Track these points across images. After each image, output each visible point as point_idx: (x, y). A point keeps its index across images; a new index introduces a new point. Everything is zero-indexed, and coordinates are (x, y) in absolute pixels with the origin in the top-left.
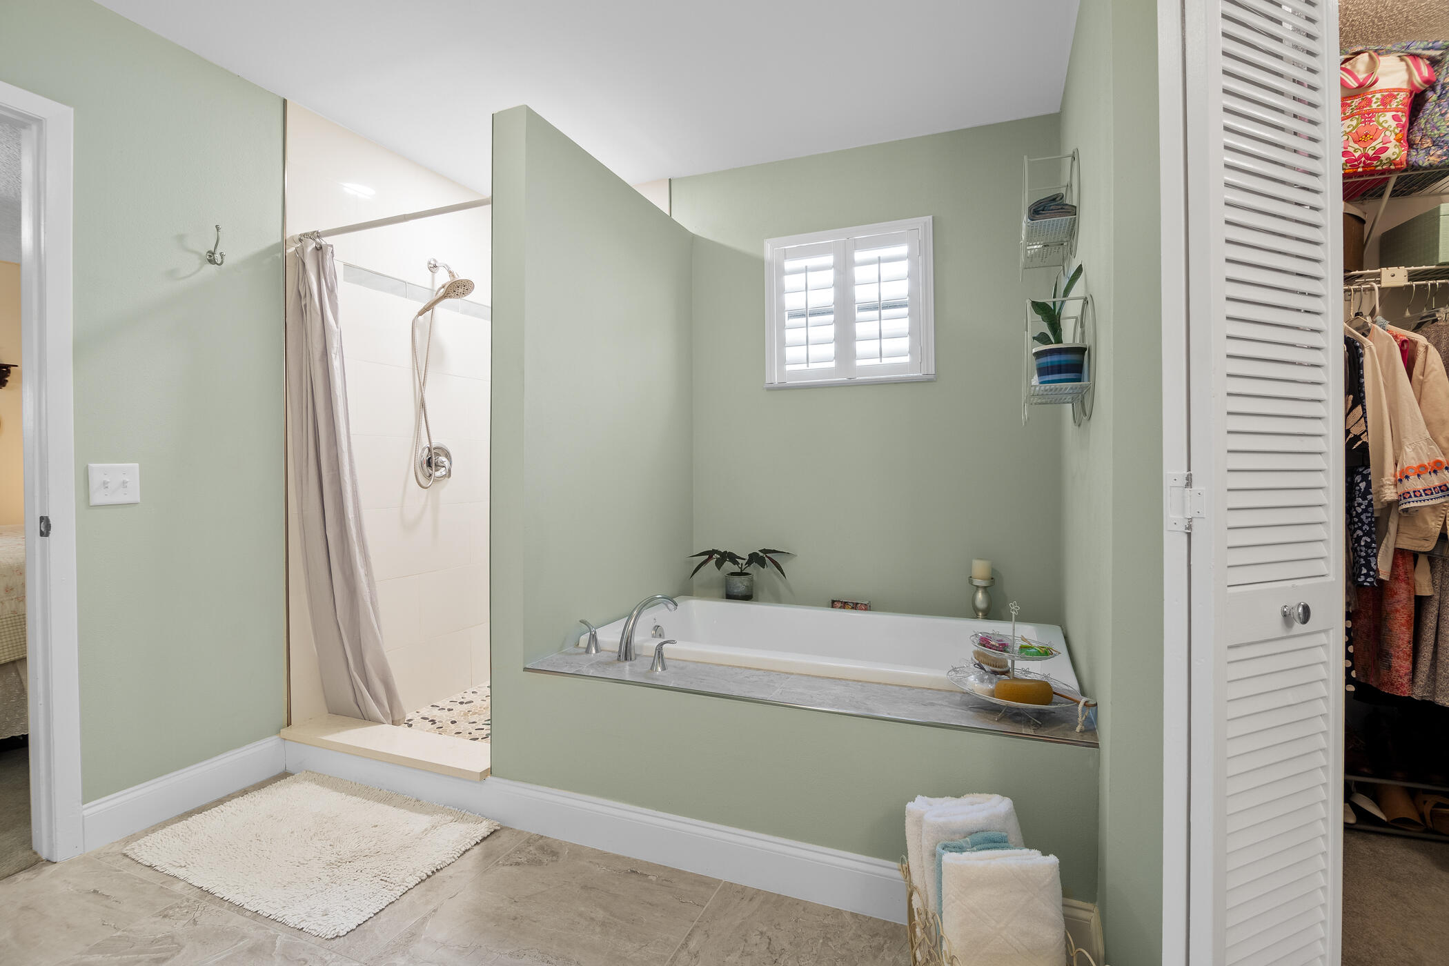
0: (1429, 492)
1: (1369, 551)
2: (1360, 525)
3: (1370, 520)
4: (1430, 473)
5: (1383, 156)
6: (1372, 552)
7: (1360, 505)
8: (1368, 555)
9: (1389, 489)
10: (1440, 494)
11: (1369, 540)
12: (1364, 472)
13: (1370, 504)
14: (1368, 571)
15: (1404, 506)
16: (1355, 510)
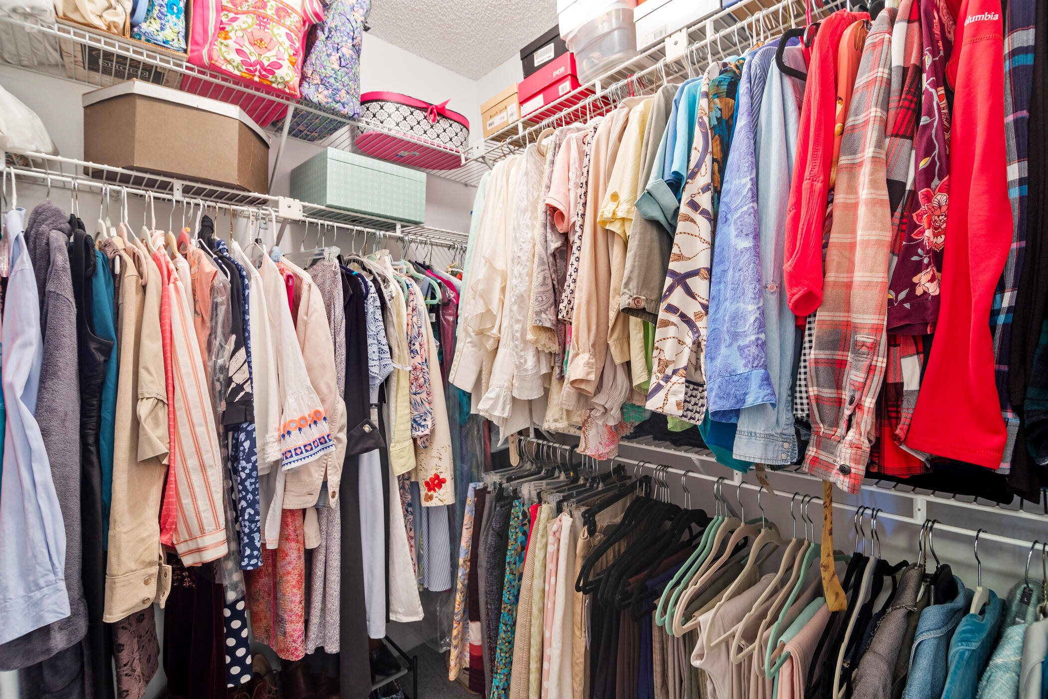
0: (308, 448)
1: (253, 526)
2: (244, 493)
3: (253, 486)
4: (310, 426)
5: (278, 72)
6: (256, 526)
7: (244, 469)
8: (252, 531)
9: (273, 447)
10: (320, 447)
11: (252, 512)
12: (249, 429)
13: (254, 468)
14: (252, 551)
15: (286, 468)
16: (240, 476)
